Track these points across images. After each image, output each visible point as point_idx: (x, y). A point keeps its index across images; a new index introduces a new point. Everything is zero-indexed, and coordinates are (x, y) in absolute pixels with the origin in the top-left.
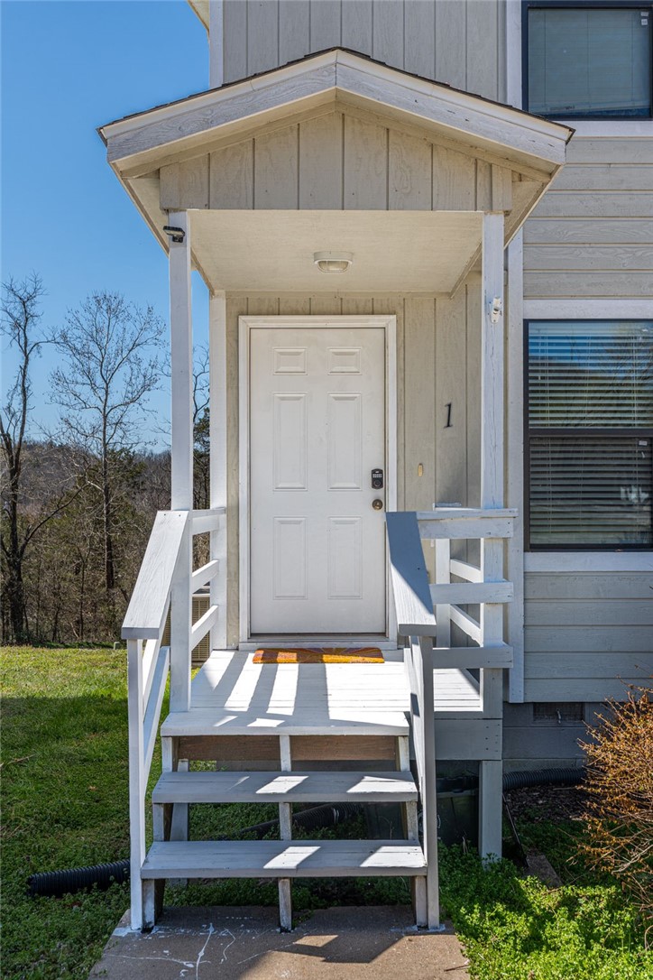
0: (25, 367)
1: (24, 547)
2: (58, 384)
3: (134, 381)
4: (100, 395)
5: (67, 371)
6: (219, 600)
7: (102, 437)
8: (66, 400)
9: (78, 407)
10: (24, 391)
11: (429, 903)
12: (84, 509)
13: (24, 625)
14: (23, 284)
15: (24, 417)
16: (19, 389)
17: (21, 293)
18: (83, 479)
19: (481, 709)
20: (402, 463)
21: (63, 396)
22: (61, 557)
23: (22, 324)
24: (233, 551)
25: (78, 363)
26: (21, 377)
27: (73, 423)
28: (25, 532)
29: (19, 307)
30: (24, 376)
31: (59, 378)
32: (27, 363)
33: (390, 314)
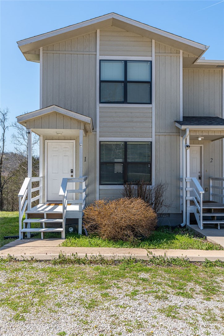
0: (4, 133)
1: (3, 185)
2: (13, 138)
3: (36, 137)
4: (26, 141)
5: (16, 134)
6: (41, 194)
7: (26, 154)
8: (16, 143)
9: (20, 144)
10: (3, 140)
11: (63, 235)
12: (21, 174)
13: (3, 208)
14: (3, 110)
15: (3, 148)
16: (2, 140)
17: (3, 112)
18: (21, 166)
19: (78, 210)
20: (76, 168)
21: (15, 141)
22: (14, 188)
23: (3, 121)
24: (44, 185)
25: (19, 132)
26: (3, 136)
27: (18, 150)
28: (3, 181)
29: (2, 116)
30: (4, 136)
31: (14, 136)
32: (4, 132)
33: (74, 140)
